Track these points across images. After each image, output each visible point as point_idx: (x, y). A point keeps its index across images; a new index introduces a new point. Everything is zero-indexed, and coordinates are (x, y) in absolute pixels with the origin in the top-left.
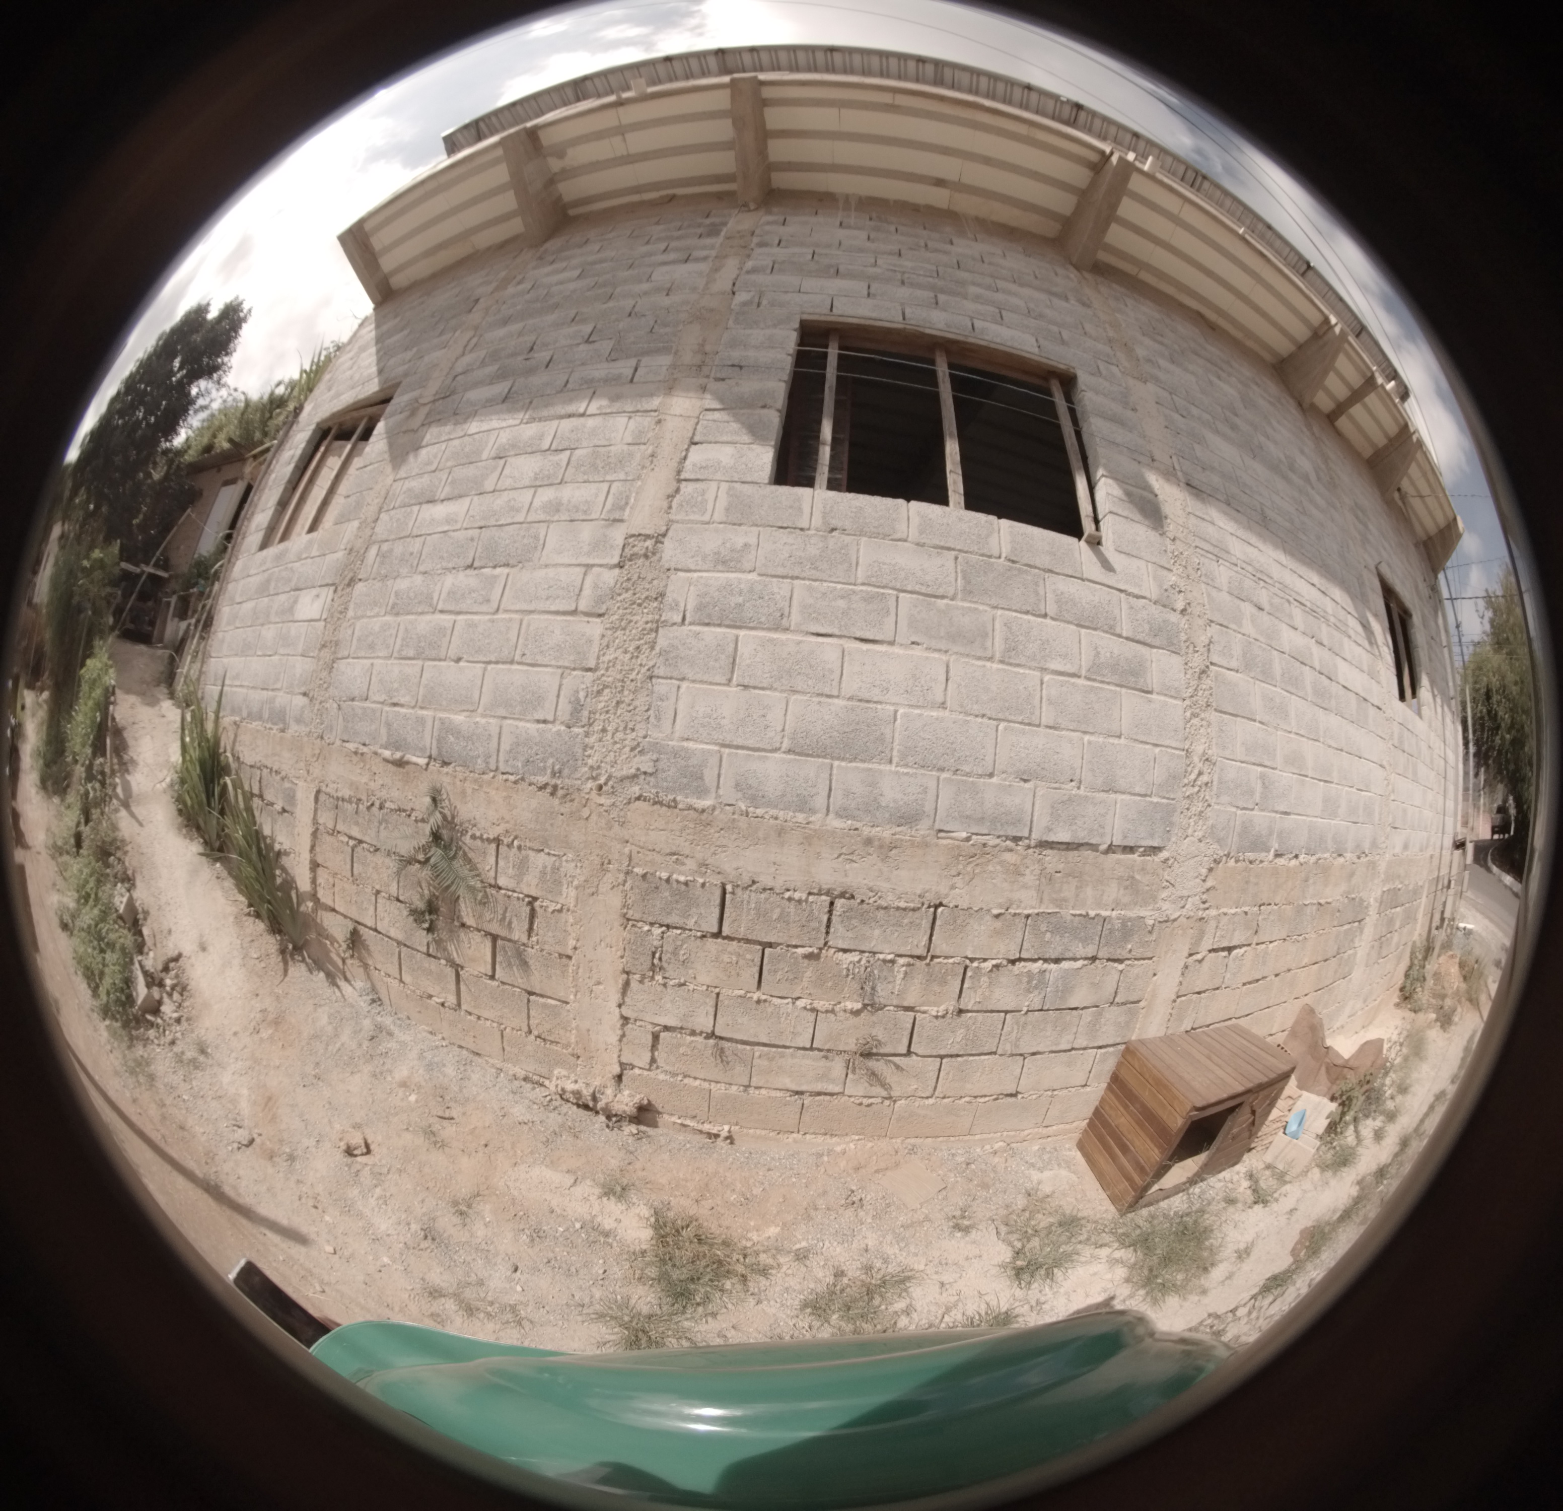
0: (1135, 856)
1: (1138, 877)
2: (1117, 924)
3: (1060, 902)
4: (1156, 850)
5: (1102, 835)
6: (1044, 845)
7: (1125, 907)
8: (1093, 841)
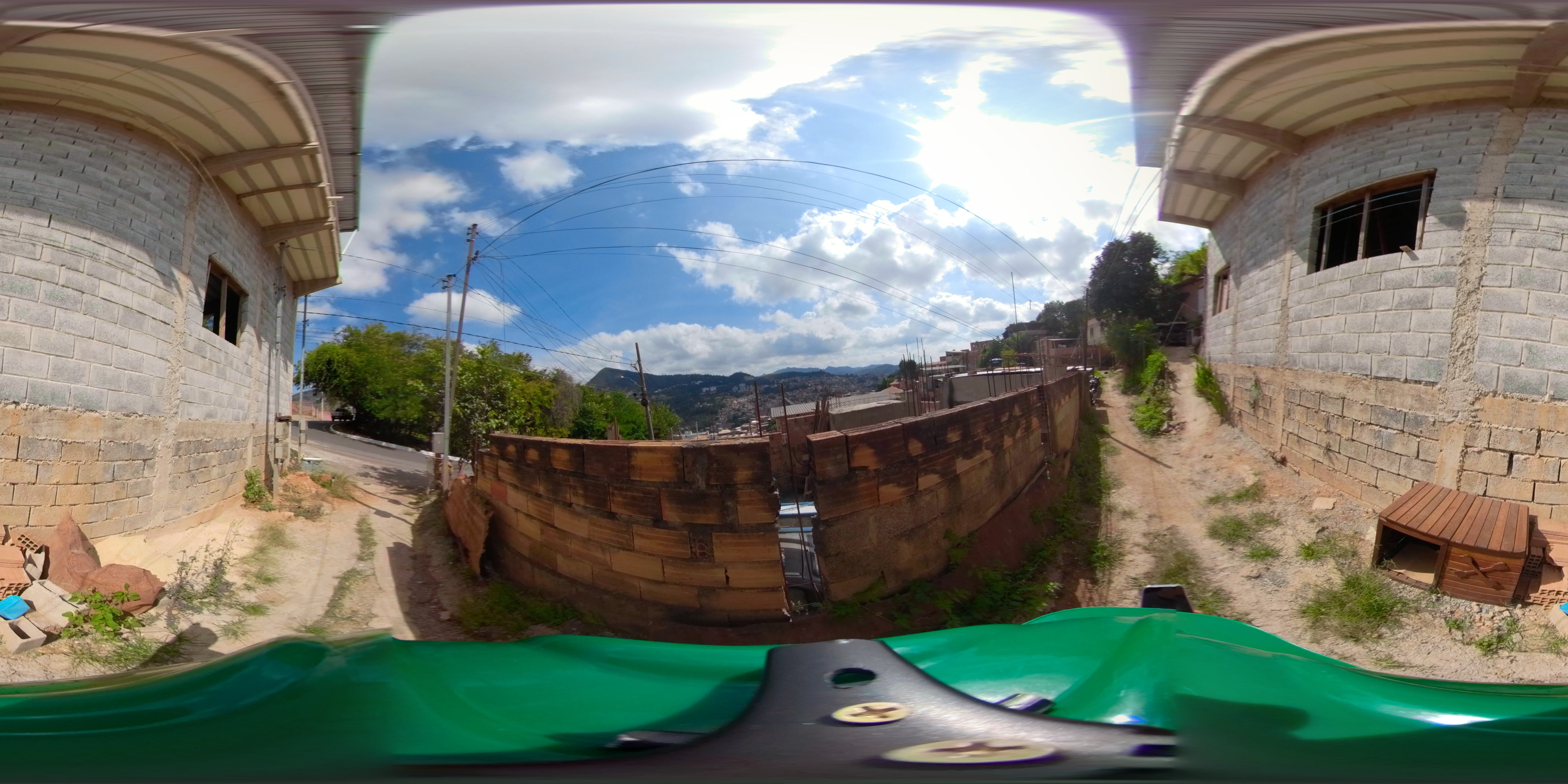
0: (1421, 386)
1: (1423, 396)
2: (1412, 417)
3: (1385, 402)
4: (1434, 384)
5: (1401, 375)
6: (1377, 378)
7: (1416, 409)
8: (1397, 377)
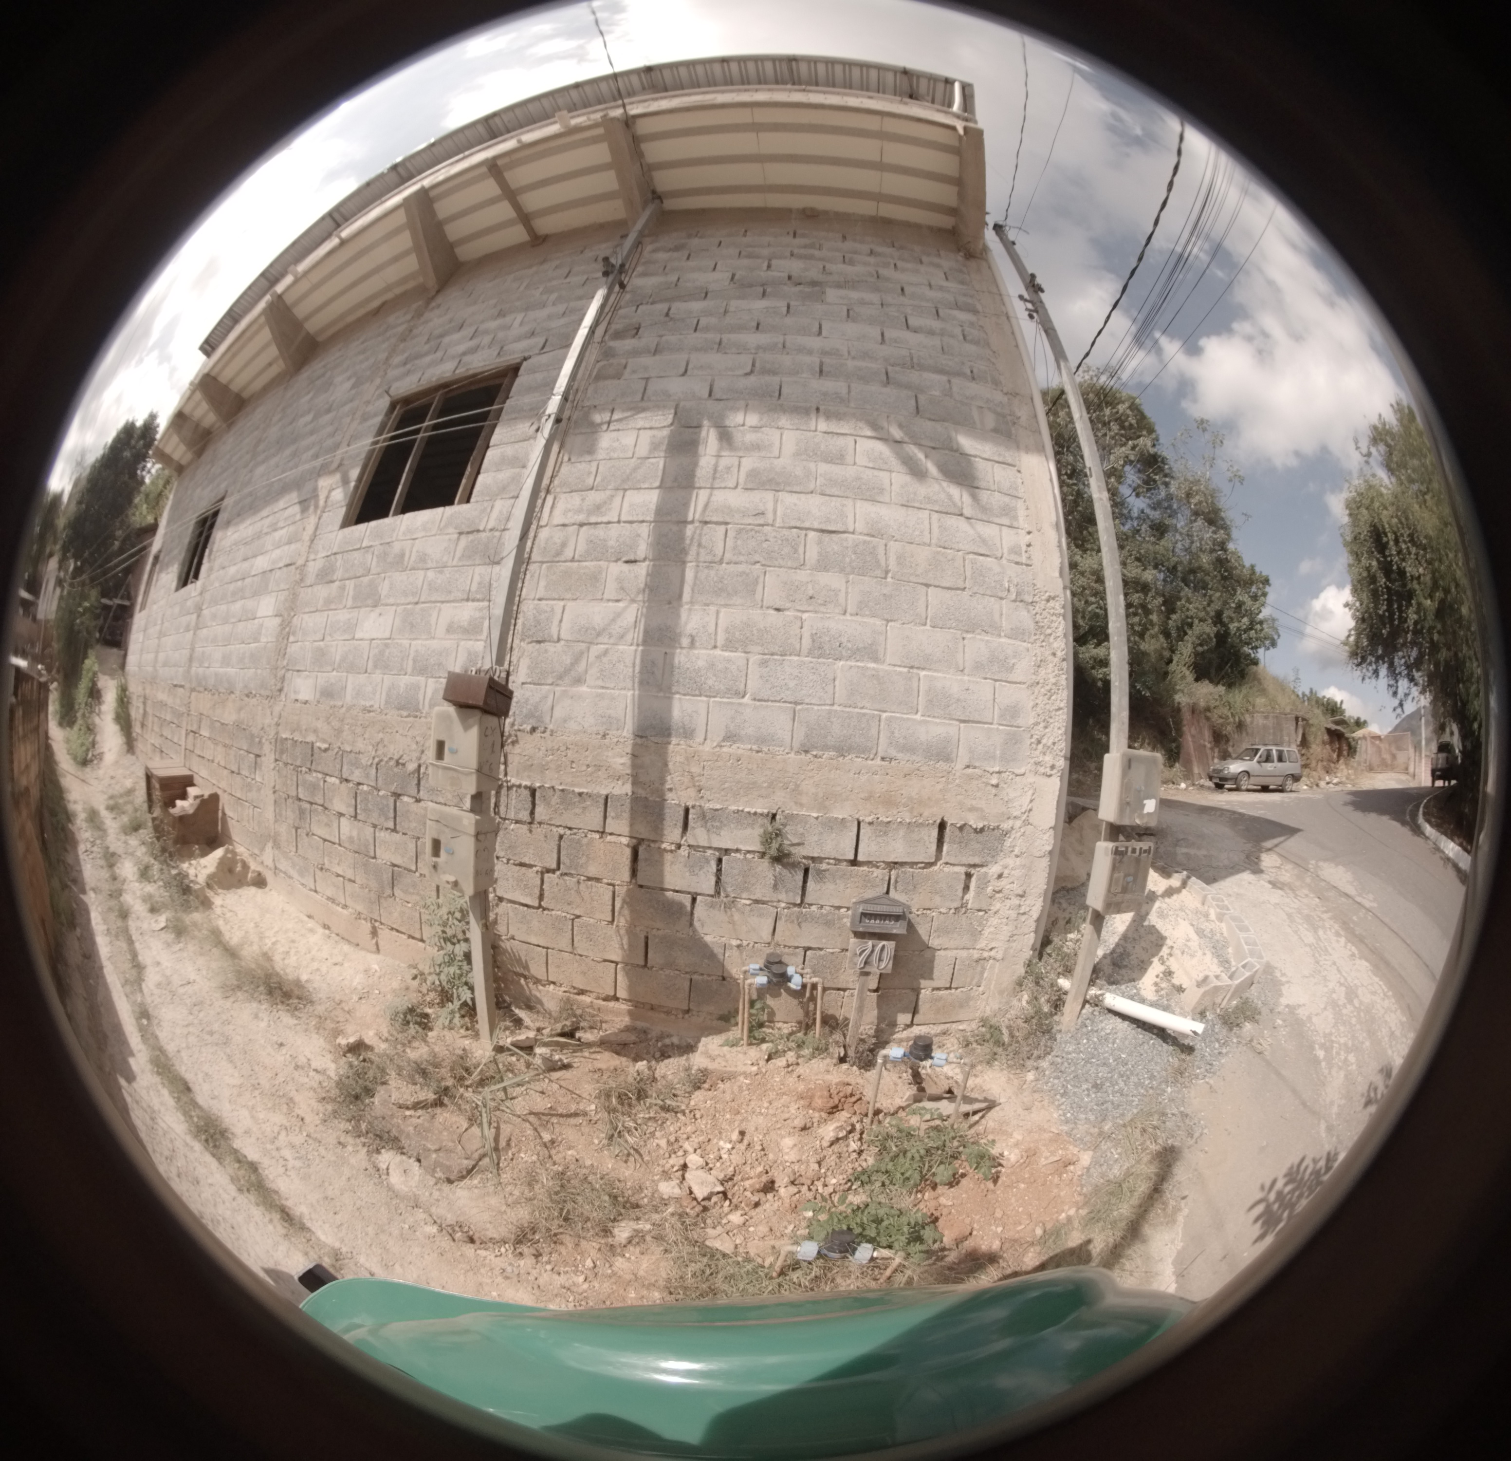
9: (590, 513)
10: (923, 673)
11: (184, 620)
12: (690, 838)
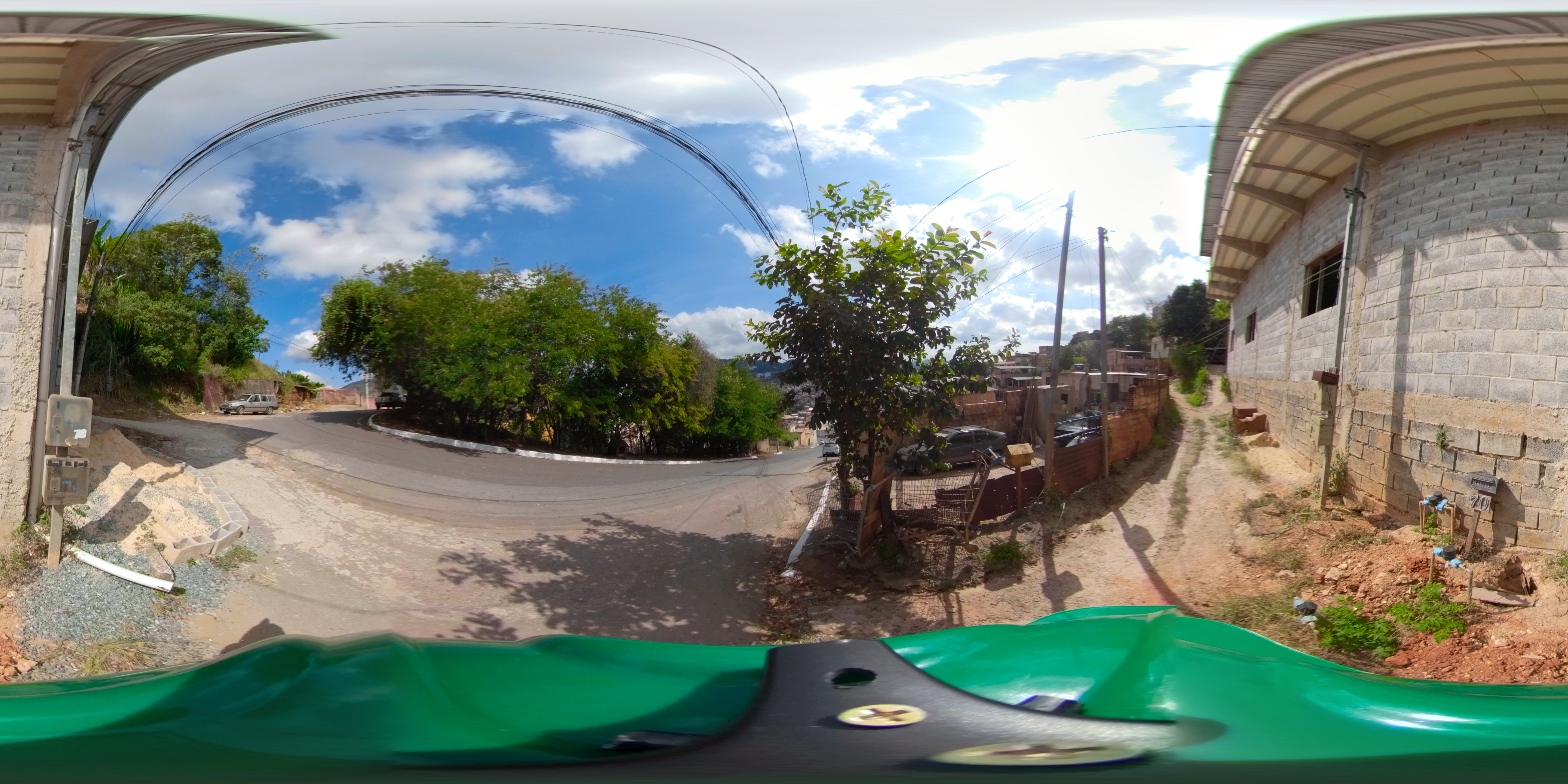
9: (1377, 301)
10: (1513, 355)
11: (1251, 355)
12: (1411, 435)
